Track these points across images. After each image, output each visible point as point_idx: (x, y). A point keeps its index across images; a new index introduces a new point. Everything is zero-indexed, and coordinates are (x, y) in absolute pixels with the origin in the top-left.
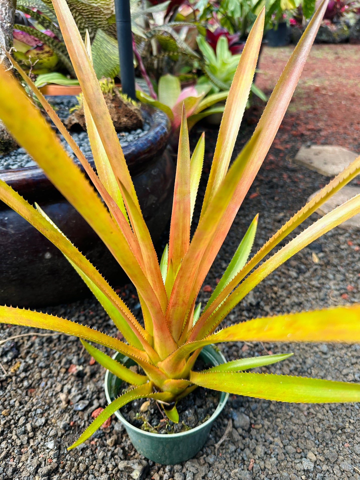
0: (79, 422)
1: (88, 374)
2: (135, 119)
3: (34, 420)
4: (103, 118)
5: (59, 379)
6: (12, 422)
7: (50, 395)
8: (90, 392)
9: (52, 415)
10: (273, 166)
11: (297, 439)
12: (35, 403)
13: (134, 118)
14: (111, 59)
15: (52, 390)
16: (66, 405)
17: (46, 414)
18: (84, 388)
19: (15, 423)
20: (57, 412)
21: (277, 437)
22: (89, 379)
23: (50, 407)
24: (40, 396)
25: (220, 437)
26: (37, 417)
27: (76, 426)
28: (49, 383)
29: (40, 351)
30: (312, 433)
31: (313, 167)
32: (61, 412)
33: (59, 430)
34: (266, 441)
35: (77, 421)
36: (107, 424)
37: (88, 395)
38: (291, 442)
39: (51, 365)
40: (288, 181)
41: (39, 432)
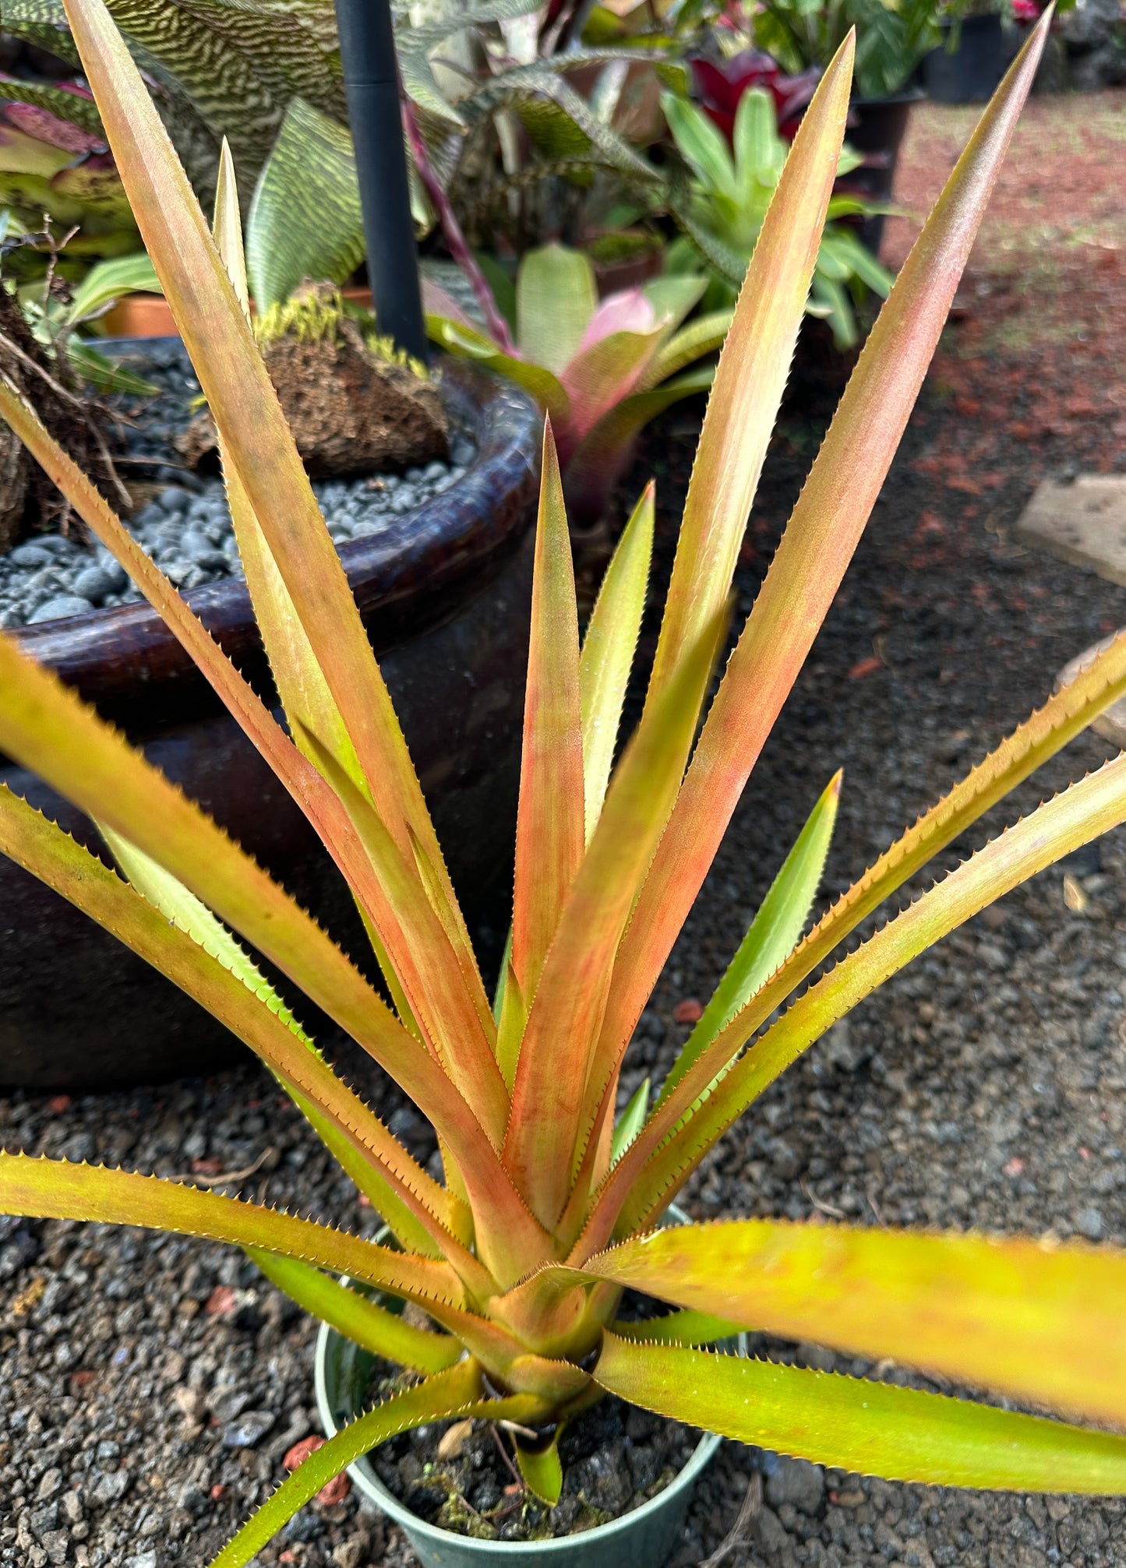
0: (240, 1485)
1: (274, 1320)
2: (418, 429)
3: (91, 1481)
5: (175, 1337)
6: (18, 1486)
7: (145, 1392)
8: (279, 1384)
9: (152, 1463)
10: (939, 555)
11: (985, 1543)
12: (94, 1423)
13: (414, 424)
14: (338, 207)
15: (150, 1375)
16: (197, 1430)
17: (130, 1461)
18: (259, 1367)
19: (25, 1492)
20: (167, 1450)
21: (915, 1536)
22: (276, 1337)
23: (145, 1432)
24: (112, 1395)
25: (720, 1538)
26: (99, 1469)
27: (230, 1499)
28: (142, 1352)
29: (111, 1240)
30: (1040, 1522)
31: (1083, 556)
32: (180, 1451)
33: (175, 1514)
34: (876, 1551)
35: (236, 1481)
36: (335, 1492)
37: (271, 1394)
38: (962, 1555)
39: (149, 1287)
40: (991, 608)
41: (108, 1520)
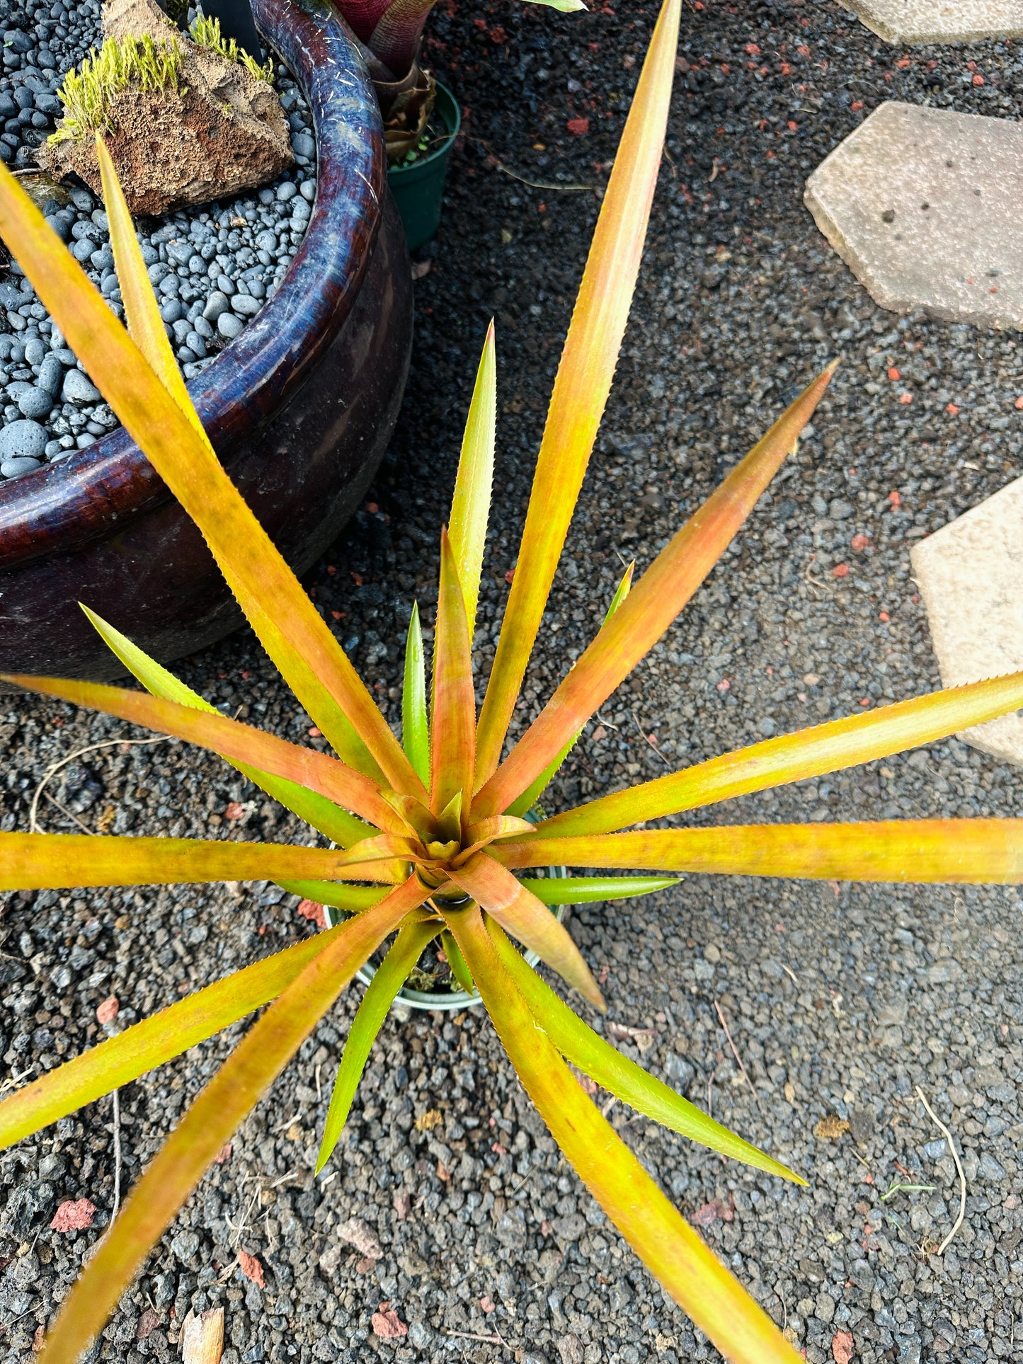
0: (275, 926)
1: (272, 822)
3: (186, 932)
4: (231, 518)
6: (142, 940)
9: (219, 917)
16: (242, 898)
17: (204, 916)
19: (148, 942)
20: (226, 908)
22: (274, 829)
23: (209, 898)
26: (188, 924)
27: (270, 934)
29: (150, 780)
32: (234, 910)
35: (272, 924)
39: (185, 809)
